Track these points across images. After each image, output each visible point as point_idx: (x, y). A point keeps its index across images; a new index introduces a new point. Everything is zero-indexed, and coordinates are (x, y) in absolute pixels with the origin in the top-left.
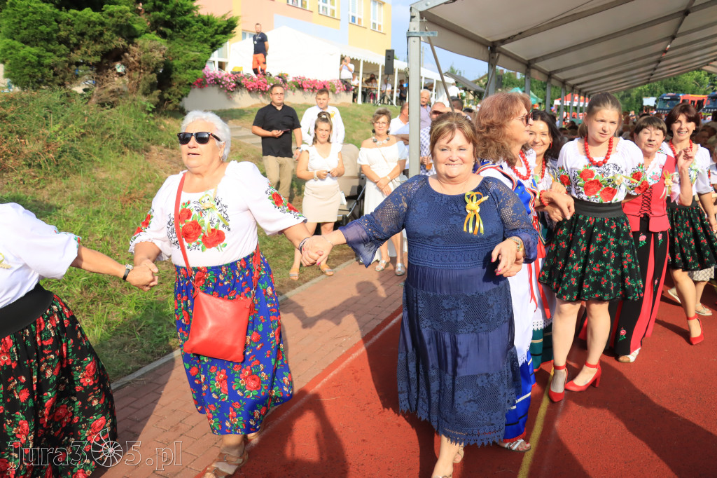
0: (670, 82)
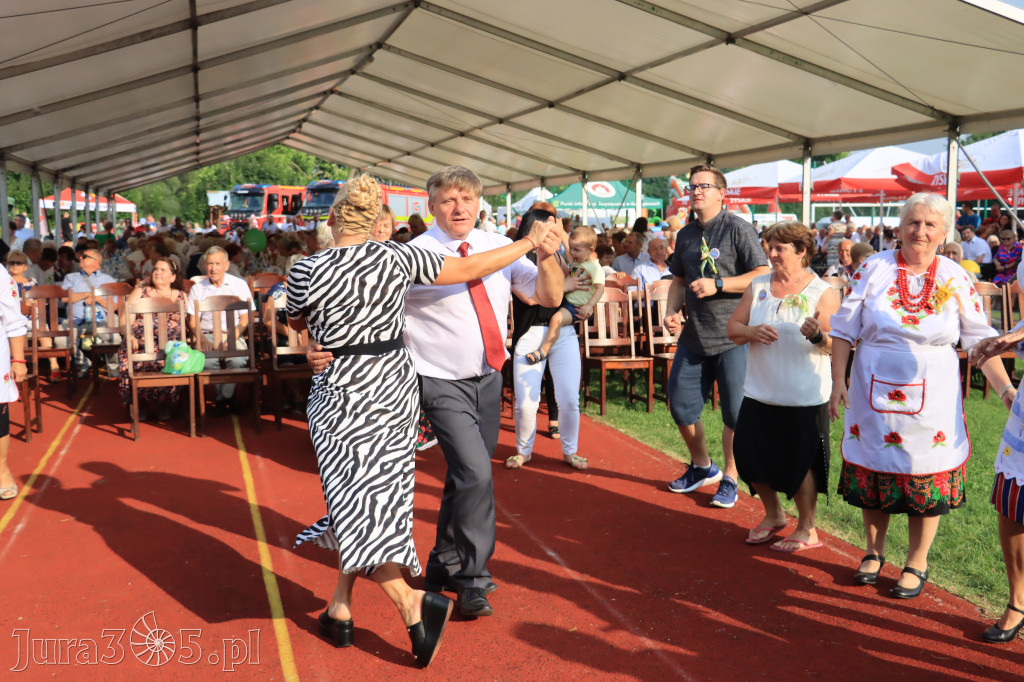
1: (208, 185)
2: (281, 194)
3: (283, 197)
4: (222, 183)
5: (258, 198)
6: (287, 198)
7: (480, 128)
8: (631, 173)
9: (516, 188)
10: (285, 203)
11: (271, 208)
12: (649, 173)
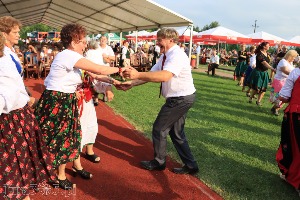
0: (38, 27)
1: (28, 31)
2: (42, 34)
3: (43, 35)
4: (31, 31)
5: (37, 35)
6: (44, 35)
7: (77, 21)
8: (119, 31)
9: (95, 33)
10: (43, 36)
11: (40, 37)
12: (123, 31)
